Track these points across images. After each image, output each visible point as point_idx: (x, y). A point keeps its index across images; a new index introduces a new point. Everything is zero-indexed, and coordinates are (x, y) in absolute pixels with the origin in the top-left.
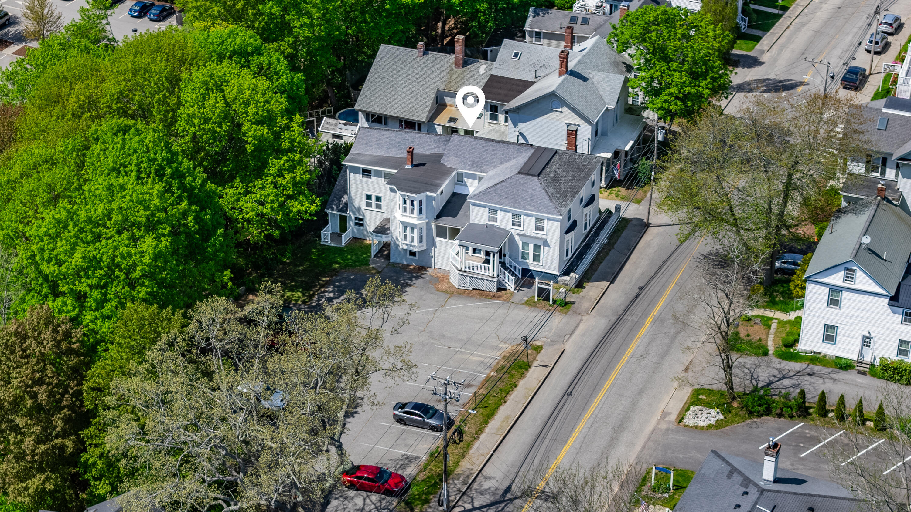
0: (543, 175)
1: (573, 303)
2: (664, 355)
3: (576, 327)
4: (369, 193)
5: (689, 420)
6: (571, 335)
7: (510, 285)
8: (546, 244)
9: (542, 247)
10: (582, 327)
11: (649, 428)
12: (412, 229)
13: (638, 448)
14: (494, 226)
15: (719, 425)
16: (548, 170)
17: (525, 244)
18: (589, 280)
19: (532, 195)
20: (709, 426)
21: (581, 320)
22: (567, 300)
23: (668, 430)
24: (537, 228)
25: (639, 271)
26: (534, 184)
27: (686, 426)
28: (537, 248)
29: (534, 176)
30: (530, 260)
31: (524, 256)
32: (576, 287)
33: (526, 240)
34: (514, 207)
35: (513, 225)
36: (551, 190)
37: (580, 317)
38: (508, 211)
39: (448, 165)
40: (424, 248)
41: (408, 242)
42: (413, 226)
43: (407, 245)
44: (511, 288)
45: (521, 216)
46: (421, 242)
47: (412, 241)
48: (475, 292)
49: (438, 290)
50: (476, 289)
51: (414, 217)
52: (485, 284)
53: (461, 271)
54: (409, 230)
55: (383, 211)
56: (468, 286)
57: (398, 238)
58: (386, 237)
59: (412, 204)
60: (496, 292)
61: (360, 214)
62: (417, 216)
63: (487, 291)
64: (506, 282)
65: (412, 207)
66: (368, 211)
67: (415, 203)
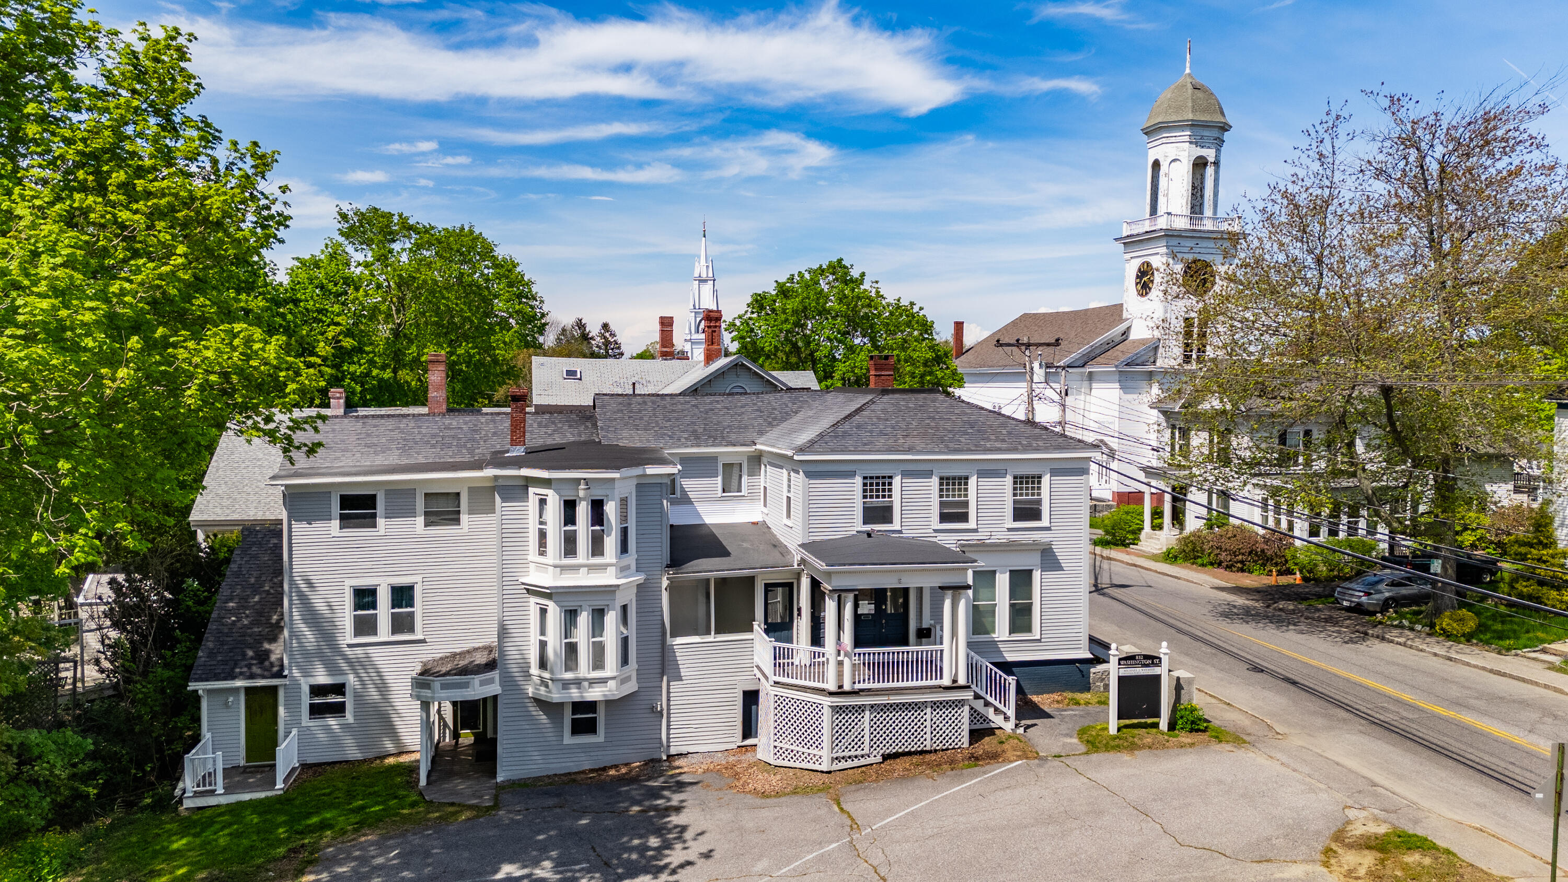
4: (365, 582)
7: (1002, 709)
8: (1049, 559)
9: (1036, 575)
12: (599, 614)
14: (885, 538)
17: (987, 579)
19: (969, 424)
24: (1020, 512)
28: (1020, 580)
30: (1003, 631)
31: (982, 623)
33: (986, 561)
34: (949, 450)
35: (944, 517)
38: (926, 472)
39: (628, 444)
40: (637, 683)
41: (584, 669)
42: (599, 603)
43: (578, 682)
44: (1007, 718)
45: (967, 478)
46: (625, 661)
47: (598, 662)
48: (899, 765)
49: (764, 795)
50: (896, 756)
51: (604, 567)
52: (928, 723)
53: (840, 693)
54: (584, 619)
55: (421, 637)
56: (866, 751)
57: (534, 670)
58: (482, 683)
59: (598, 514)
60: (966, 745)
61: (332, 669)
62: (614, 561)
63: (936, 751)
64: (987, 704)
65: (597, 528)
66: (359, 651)
67: (611, 509)
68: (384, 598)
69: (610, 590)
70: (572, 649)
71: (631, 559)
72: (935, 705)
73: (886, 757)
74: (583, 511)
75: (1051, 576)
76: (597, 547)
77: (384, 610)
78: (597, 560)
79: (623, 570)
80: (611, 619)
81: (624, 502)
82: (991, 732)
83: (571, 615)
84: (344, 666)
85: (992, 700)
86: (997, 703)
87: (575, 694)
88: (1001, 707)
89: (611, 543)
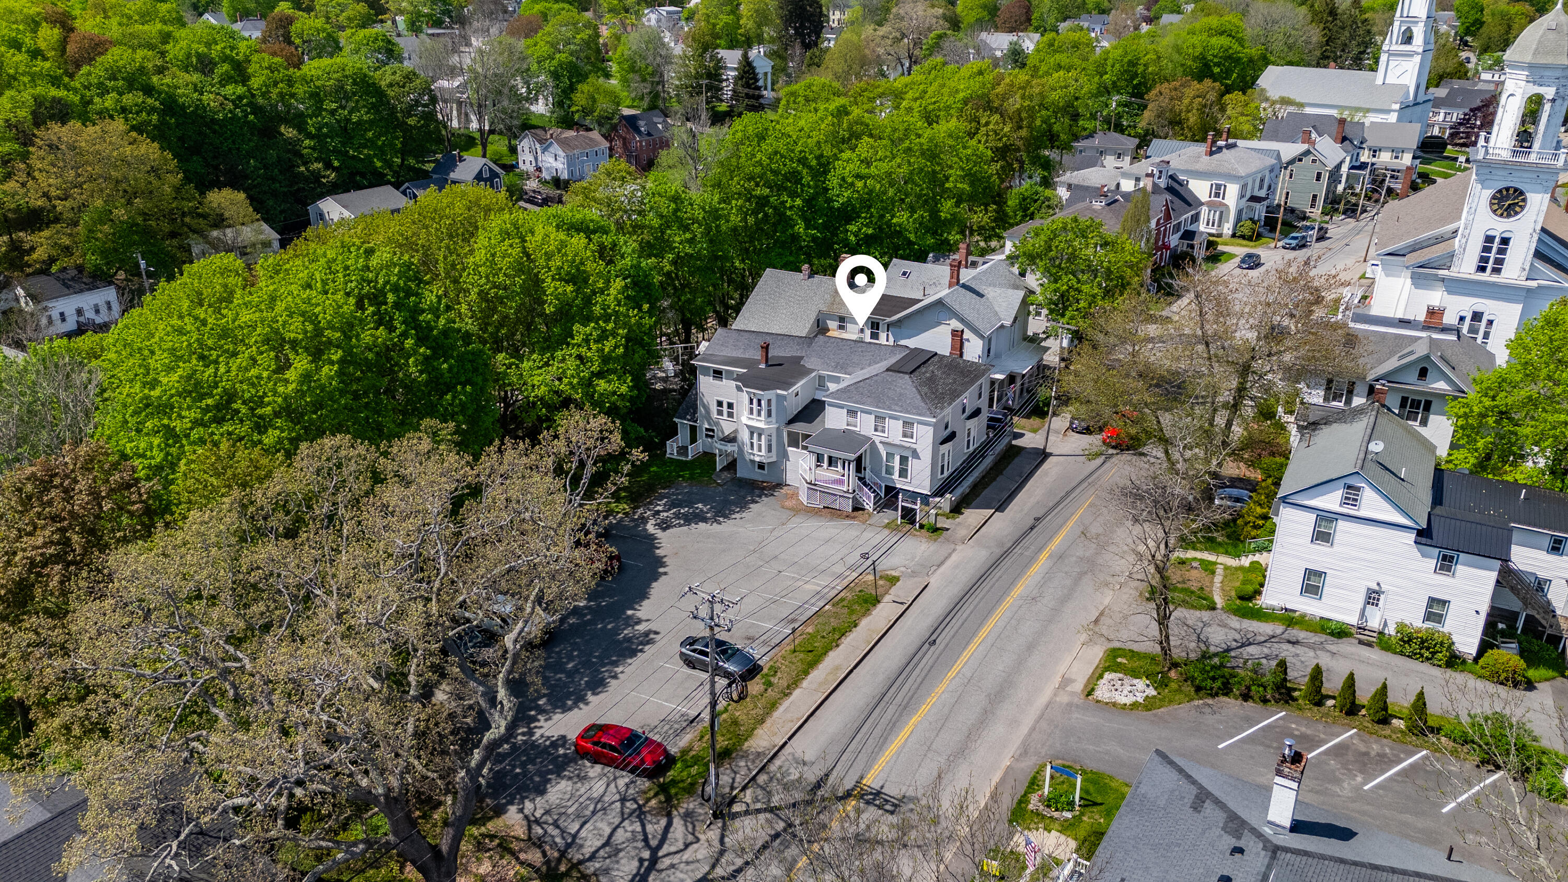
0: (917, 373)
1: (947, 529)
2: (1064, 600)
3: (946, 558)
4: (720, 399)
5: (1103, 692)
6: (939, 566)
7: (869, 505)
8: (915, 454)
9: (910, 459)
10: (954, 558)
11: (1042, 700)
13: (1024, 730)
14: (854, 432)
15: (1149, 705)
16: (923, 369)
17: (890, 456)
18: (968, 507)
19: (901, 394)
20: (1135, 706)
21: (954, 550)
22: (939, 526)
23: (1070, 705)
24: (905, 435)
25: (1033, 500)
26: (905, 383)
27: (1098, 701)
28: (904, 460)
29: (906, 373)
30: (896, 476)
31: (889, 471)
32: (951, 511)
33: (891, 450)
34: (877, 407)
35: (876, 430)
36: (925, 389)
37: (953, 546)
38: (869, 413)
39: (809, 366)
40: (774, 459)
41: (755, 451)
42: (760, 432)
43: (754, 455)
44: (870, 507)
45: (885, 418)
46: (769, 451)
47: (760, 450)
48: (829, 511)
50: (828, 508)
51: (762, 421)
52: (838, 501)
53: (810, 483)
54: (755, 436)
56: (818, 503)
57: (744, 447)
58: (731, 446)
59: (759, 405)
60: (851, 511)
61: (709, 424)
62: (765, 419)
63: (839, 511)
65: (759, 409)
66: (718, 420)
67: (764, 403)
68: (725, 405)
69: (764, 428)
71: (772, 420)
72: (841, 496)
73: (825, 508)
74: (755, 401)
75: (916, 460)
76: (759, 414)
77: (725, 409)
78: (760, 418)
79: (768, 423)
80: (764, 437)
81: (769, 401)
82: (863, 509)
84: (715, 424)
86: (867, 501)
88: (869, 503)
89: (763, 413)
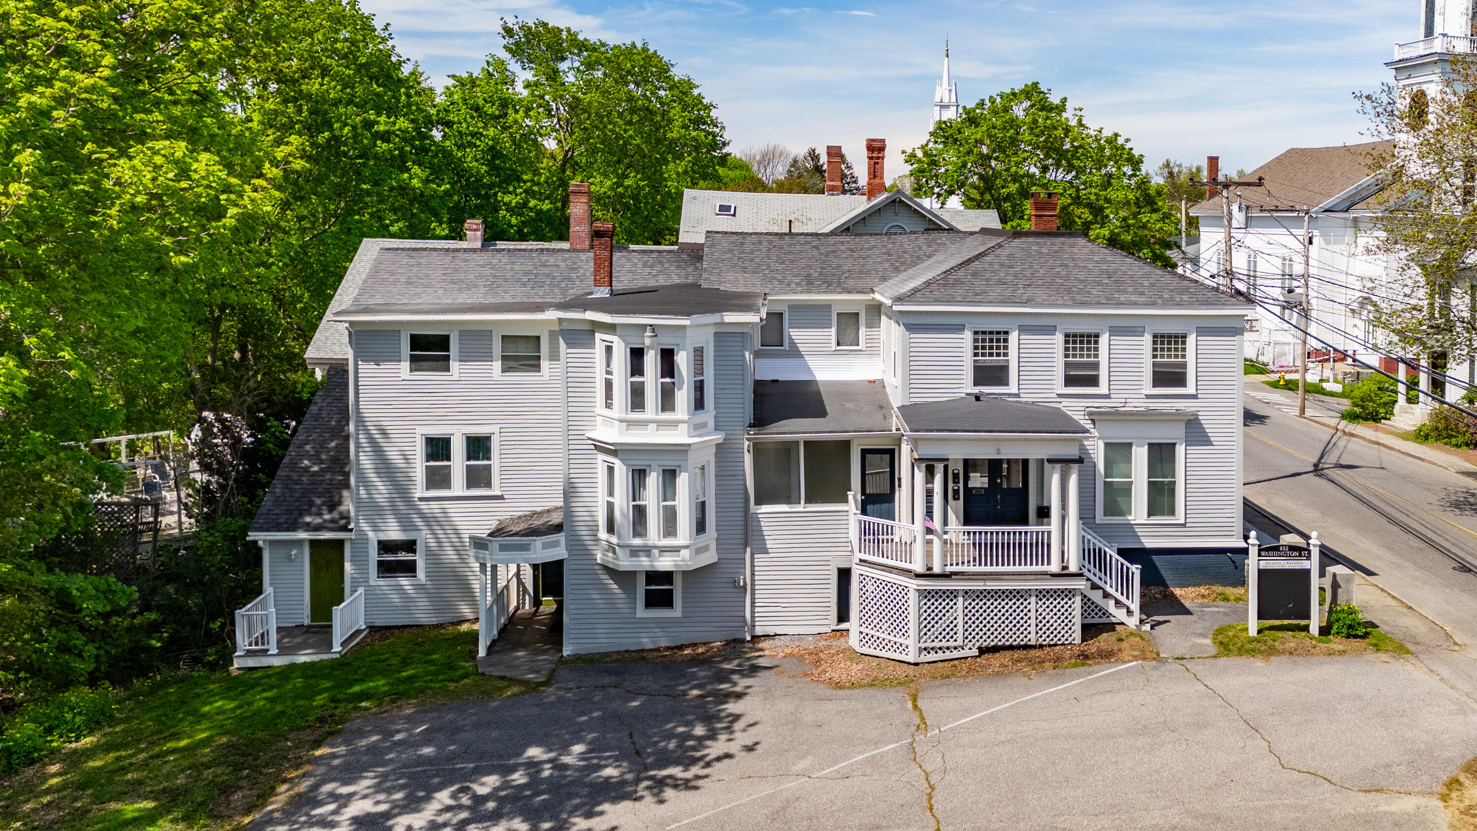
4: (441, 432)
7: (1124, 602)
8: (1195, 431)
9: (1180, 449)
12: (670, 475)
14: (999, 402)
17: (1119, 452)
19: (1112, 274)
24: (1159, 377)
28: (1162, 456)
30: (1137, 512)
31: (1118, 500)
33: (1120, 434)
34: (1074, 302)
35: (1069, 380)
38: (1048, 327)
40: (715, 556)
41: (654, 535)
42: (670, 463)
43: (647, 550)
44: (1129, 612)
45: (1097, 336)
46: (701, 527)
47: (670, 529)
48: (996, 660)
49: (838, 686)
50: (995, 649)
51: (674, 424)
52: (1032, 614)
53: (929, 575)
54: (653, 480)
55: (498, 493)
56: (960, 642)
57: (603, 535)
58: (545, 546)
59: (668, 365)
60: (1078, 641)
61: (406, 524)
62: (686, 417)
63: (1041, 646)
64: (1106, 595)
65: (668, 380)
66: (434, 505)
67: (682, 360)
68: (458, 449)
69: (682, 450)
70: (640, 513)
71: (708, 415)
72: (1041, 594)
73: (982, 651)
74: (651, 361)
75: (1197, 451)
76: (667, 400)
77: (458, 462)
78: (667, 416)
79: (698, 428)
80: (682, 481)
81: (699, 353)
82: (1111, 627)
83: (639, 476)
84: (419, 523)
85: (1112, 591)
86: (1118, 595)
87: (644, 563)
88: (1123, 599)
89: (683, 397)
